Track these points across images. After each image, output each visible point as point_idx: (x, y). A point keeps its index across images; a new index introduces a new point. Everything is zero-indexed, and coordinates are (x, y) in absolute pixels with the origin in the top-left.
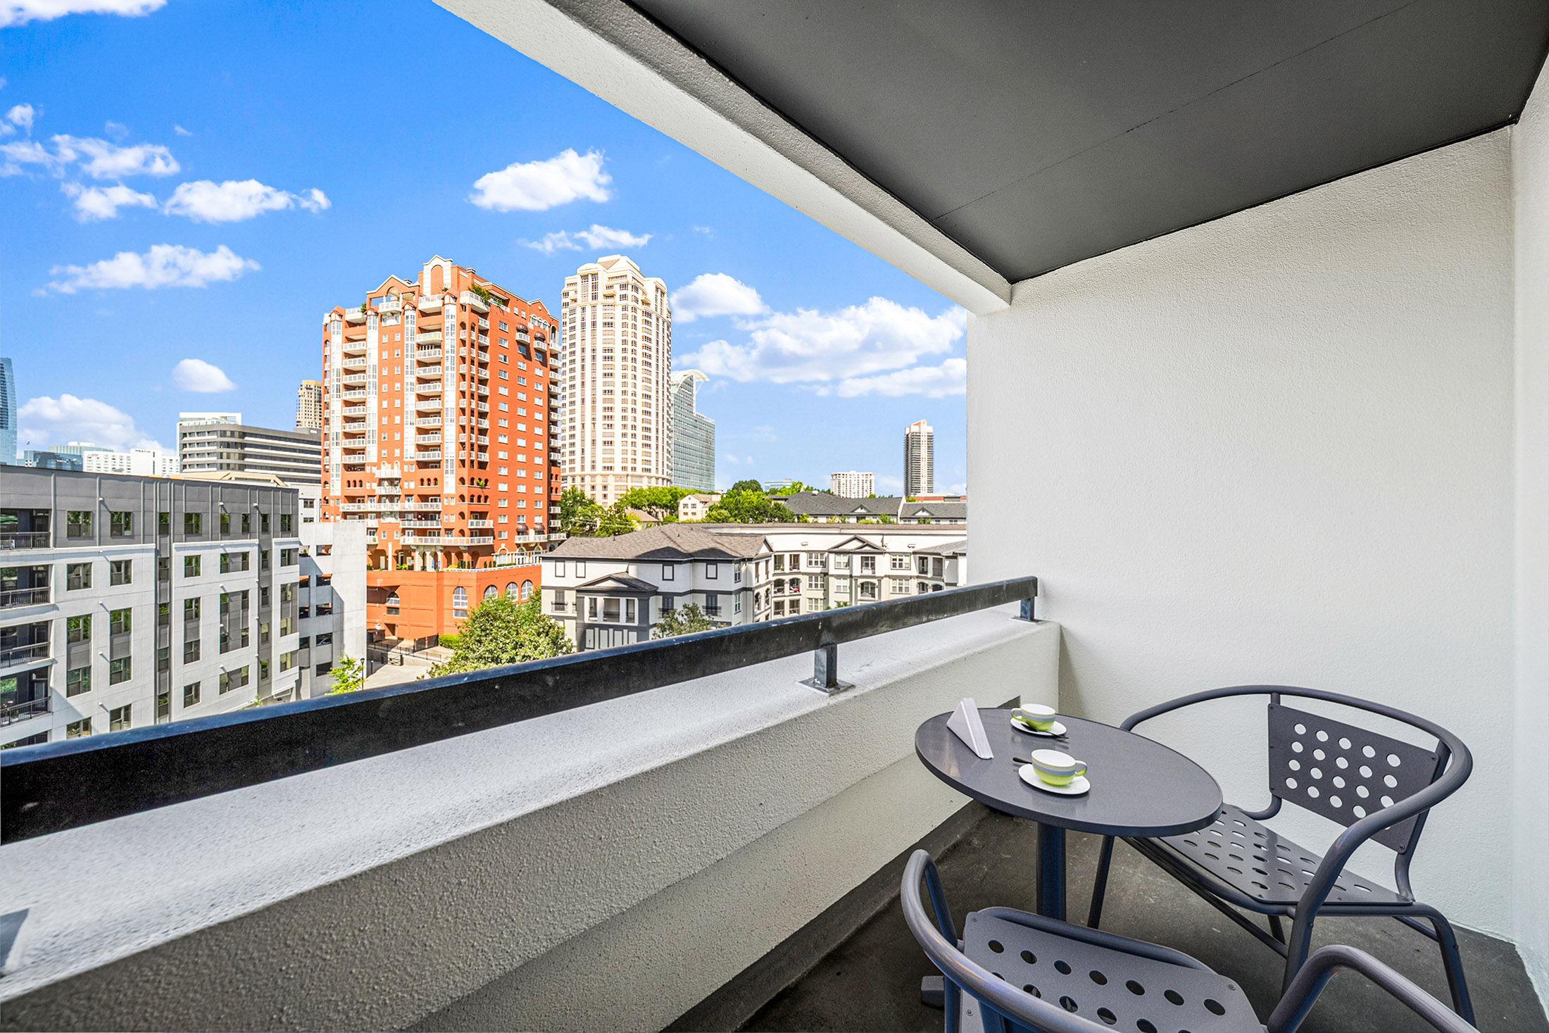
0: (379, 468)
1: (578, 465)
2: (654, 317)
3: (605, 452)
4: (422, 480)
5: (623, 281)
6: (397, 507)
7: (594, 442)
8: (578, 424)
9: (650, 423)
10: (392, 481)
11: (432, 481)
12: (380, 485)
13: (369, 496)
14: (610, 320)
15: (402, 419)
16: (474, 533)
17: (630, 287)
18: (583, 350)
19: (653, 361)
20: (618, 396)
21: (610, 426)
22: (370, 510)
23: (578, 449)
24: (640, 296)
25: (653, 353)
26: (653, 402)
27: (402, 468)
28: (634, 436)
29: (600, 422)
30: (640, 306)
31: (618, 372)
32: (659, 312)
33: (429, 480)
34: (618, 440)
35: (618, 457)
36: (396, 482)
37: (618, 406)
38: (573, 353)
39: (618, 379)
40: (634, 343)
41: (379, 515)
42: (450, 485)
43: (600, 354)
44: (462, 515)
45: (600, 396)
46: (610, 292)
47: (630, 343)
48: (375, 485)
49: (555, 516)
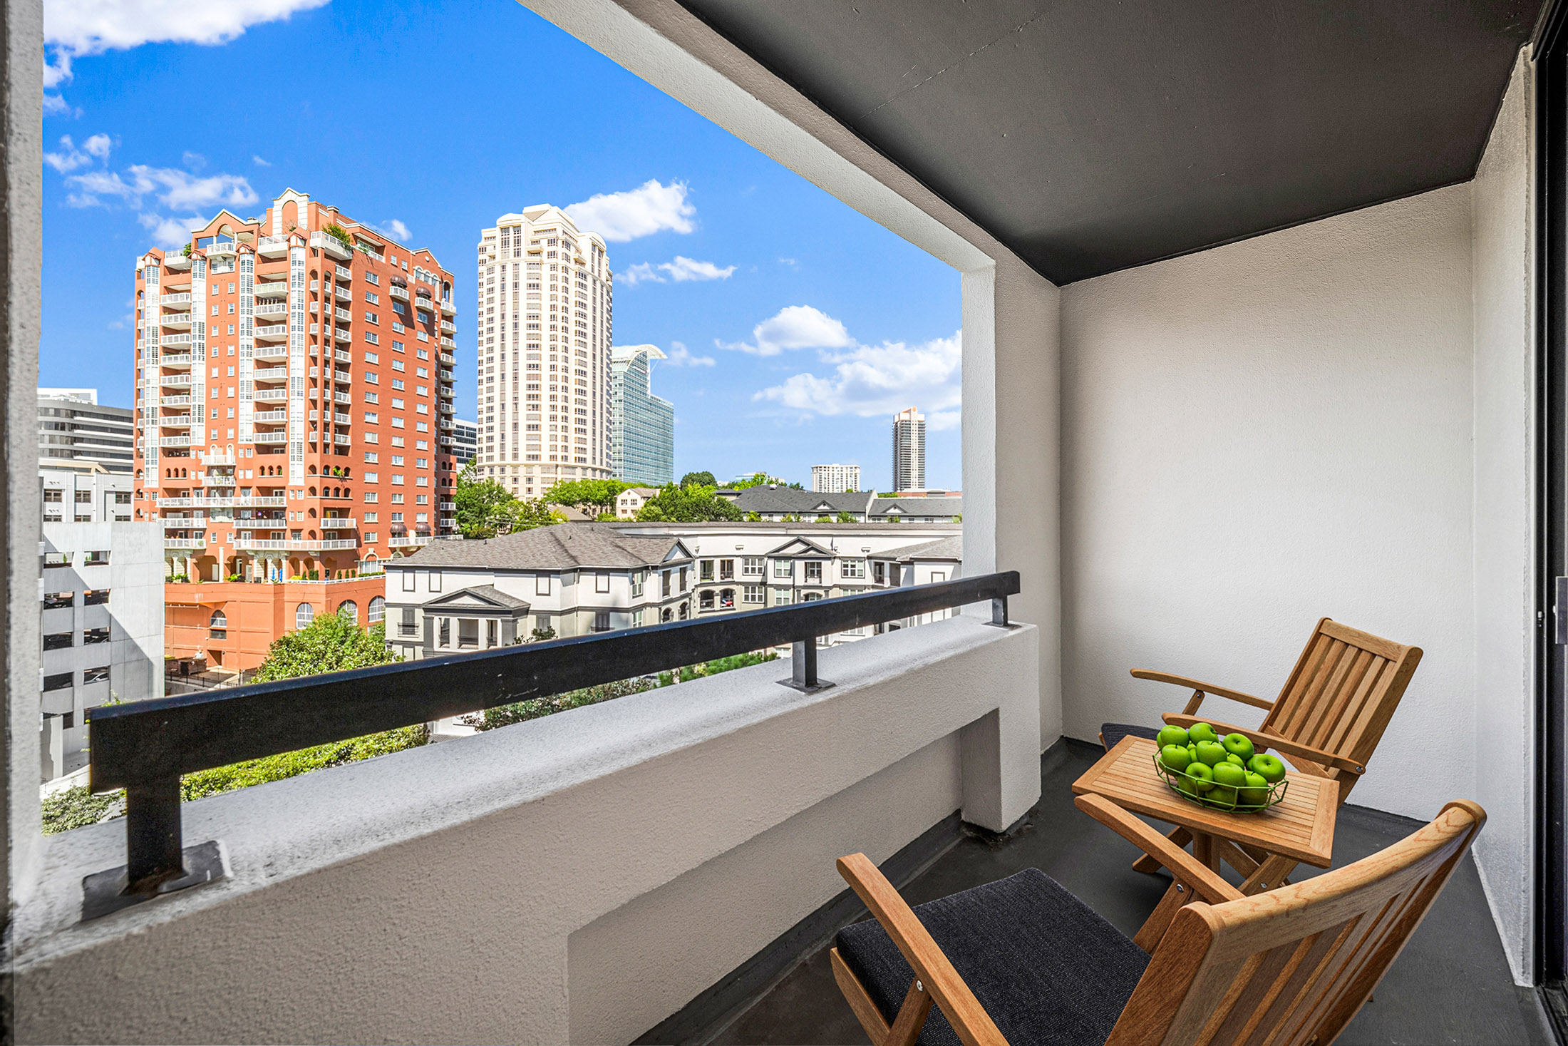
1: (496, 453)
3: (528, 438)
4: (262, 468)
5: (552, 235)
6: (230, 502)
7: (515, 425)
8: (496, 404)
9: (585, 405)
10: (223, 470)
11: (275, 469)
12: (208, 474)
13: (194, 488)
14: (536, 282)
15: (236, 392)
16: (330, 535)
17: (559, 242)
18: (503, 316)
19: (589, 331)
20: (545, 372)
21: (536, 407)
22: (196, 505)
23: (496, 434)
24: (573, 254)
25: (589, 322)
26: (589, 379)
27: (236, 453)
28: (565, 419)
29: (523, 402)
30: (572, 265)
31: (545, 343)
33: (271, 468)
34: (545, 423)
35: (546, 443)
36: (229, 471)
37: (545, 383)
38: (491, 320)
39: (545, 352)
40: (566, 310)
41: (207, 512)
42: (297, 474)
43: (523, 322)
44: (312, 512)
45: (523, 372)
46: (535, 248)
47: (560, 309)
48: (202, 475)
49: (448, 515)
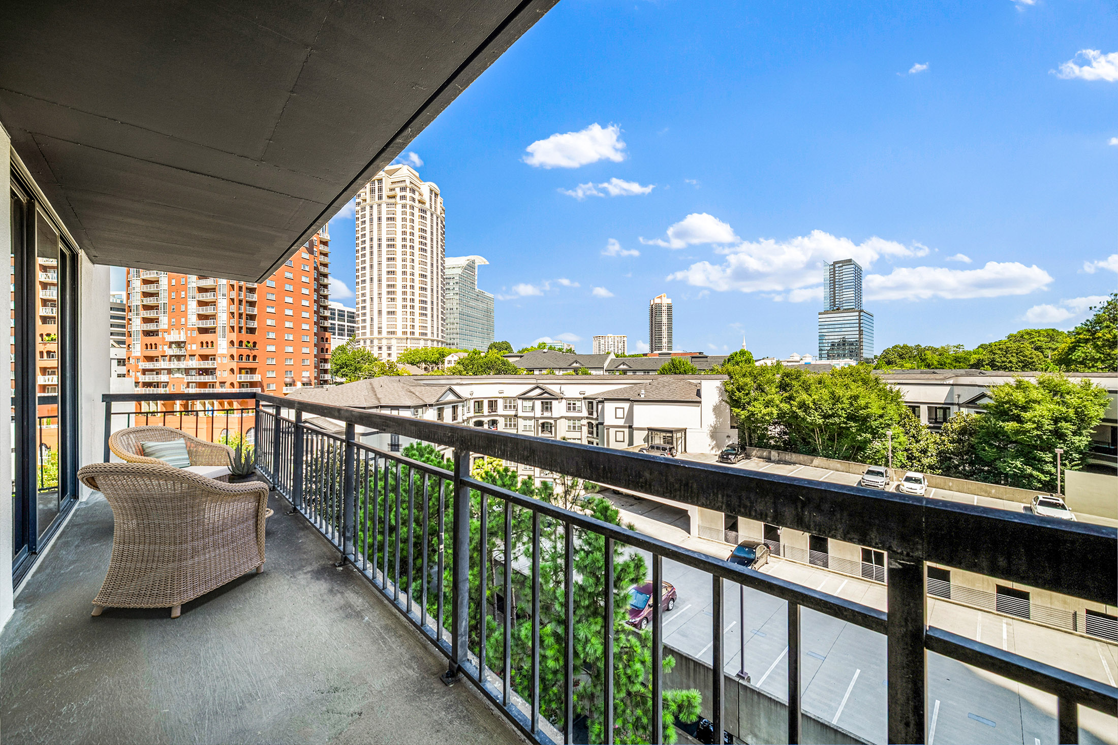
0: (169, 334)
2: (429, 213)
4: (202, 343)
5: (403, 185)
6: (183, 365)
10: (179, 344)
11: (210, 344)
12: (170, 347)
13: (162, 356)
14: (392, 216)
15: (186, 294)
16: (241, 385)
17: (408, 189)
18: (372, 240)
19: (428, 248)
20: (399, 276)
22: (163, 367)
24: (417, 197)
25: (428, 242)
27: (186, 333)
28: (412, 307)
30: (417, 204)
31: (399, 257)
32: (433, 209)
33: (207, 343)
37: (399, 283)
38: (364, 242)
39: (399, 263)
40: (412, 234)
41: (169, 371)
42: (222, 347)
44: (232, 370)
46: (392, 193)
47: (408, 234)
48: (166, 348)
49: (326, 371)
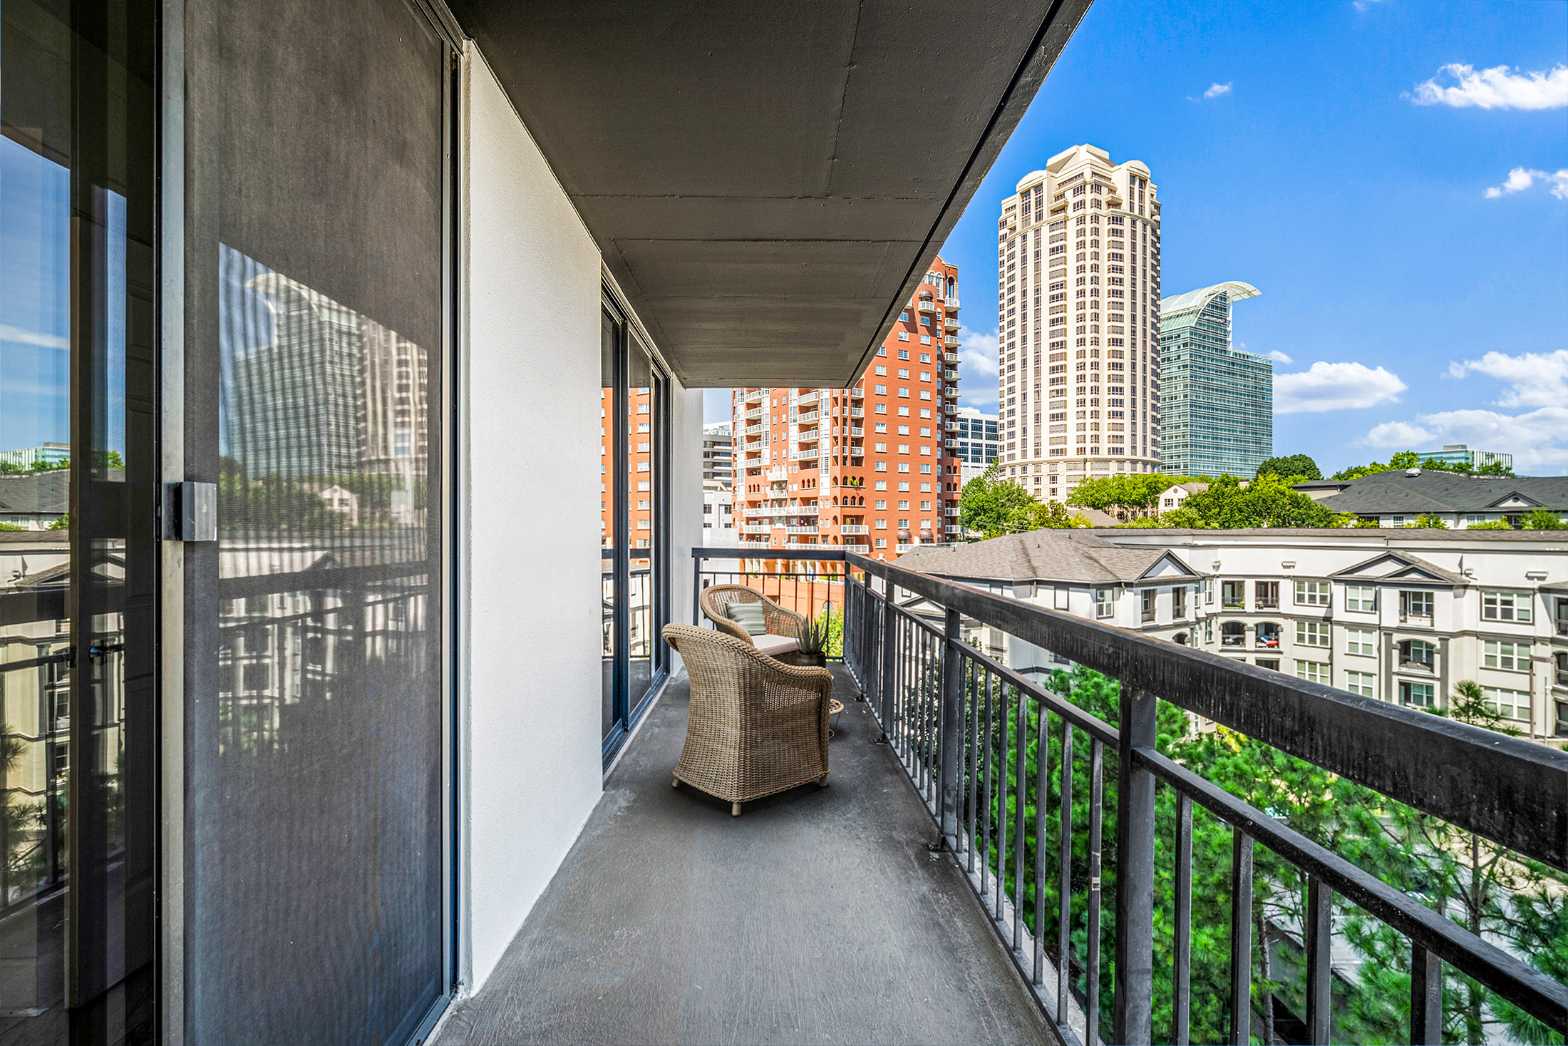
0: (771, 471)
1: (1018, 451)
2: (1127, 221)
3: (1052, 429)
4: (803, 482)
5: (1079, 183)
7: (1038, 417)
8: (1018, 395)
9: (1122, 381)
10: (780, 485)
12: (772, 488)
13: (764, 501)
14: (1060, 244)
16: (848, 540)
17: (1088, 188)
18: (1024, 292)
20: (1071, 348)
21: (1060, 392)
22: (765, 514)
23: (1018, 429)
24: (1105, 197)
25: (1127, 276)
26: (1127, 348)
27: (788, 469)
28: (1096, 402)
29: (1046, 388)
30: (1105, 211)
31: (1071, 314)
32: (1136, 212)
33: (809, 481)
34: (1071, 410)
35: (1072, 434)
36: (784, 485)
39: (1071, 325)
41: (771, 520)
42: (825, 487)
43: (1046, 294)
44: (836, 520)
45: (1046, 352)
46: (1060, 203)
48: (768, 489)
49: (953, 520)
